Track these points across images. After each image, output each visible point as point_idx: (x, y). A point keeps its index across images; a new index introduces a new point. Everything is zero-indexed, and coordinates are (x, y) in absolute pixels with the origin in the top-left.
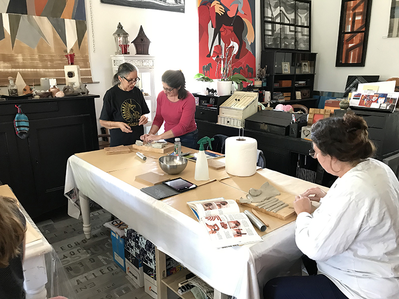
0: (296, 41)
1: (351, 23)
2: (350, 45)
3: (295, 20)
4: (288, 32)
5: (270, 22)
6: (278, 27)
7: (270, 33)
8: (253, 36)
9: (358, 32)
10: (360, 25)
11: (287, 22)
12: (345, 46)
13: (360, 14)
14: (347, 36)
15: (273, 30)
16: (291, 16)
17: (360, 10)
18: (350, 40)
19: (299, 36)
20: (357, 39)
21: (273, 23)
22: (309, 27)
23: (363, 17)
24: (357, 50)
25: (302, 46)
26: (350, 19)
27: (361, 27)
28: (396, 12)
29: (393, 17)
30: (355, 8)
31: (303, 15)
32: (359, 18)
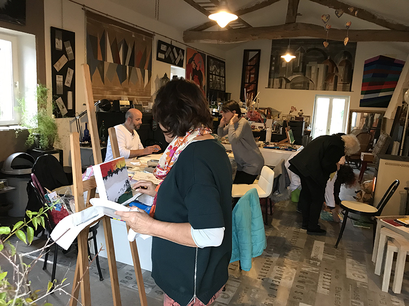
0: (220, 85)
1: (248, 78)
2: (248, 90)
3: (220, 73)
4: (218, 80)
6: (214, 76)
7: (211, 80)
8: (204, 82)
9: (252, 83)
11: (217, 74)
13: (253, 74)
14: (246, 85)
15: (212, 79)
16: (218, 71)
17: (253, 72)
18: (248, 87)
19: (221, 83)
20: (252, 87)
21: (212, 74)
22: (225, 77)
23: (255, 76)
24: (252, 93)
25: (222, 89)
26: (248, 76)
27: (254, 81)
28: (272, 75)
29: (270, 77)
30: (250, 70)
31: (222, 70)
32: (252, 76)
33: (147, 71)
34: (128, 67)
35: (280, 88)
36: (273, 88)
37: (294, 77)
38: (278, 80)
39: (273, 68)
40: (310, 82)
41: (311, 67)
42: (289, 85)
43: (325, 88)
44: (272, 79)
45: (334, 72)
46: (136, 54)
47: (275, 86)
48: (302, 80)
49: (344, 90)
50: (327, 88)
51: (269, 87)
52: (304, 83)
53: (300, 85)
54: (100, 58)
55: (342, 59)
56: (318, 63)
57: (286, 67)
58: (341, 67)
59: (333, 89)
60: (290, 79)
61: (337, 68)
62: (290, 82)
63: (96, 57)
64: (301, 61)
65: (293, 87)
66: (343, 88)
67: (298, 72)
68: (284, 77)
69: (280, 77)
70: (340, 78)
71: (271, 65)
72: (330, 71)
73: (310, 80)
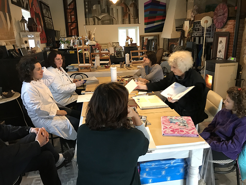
0: (51, 25)
1: (70, 18)
2: (72, 28)
4: (49, 21)
7: (46, 22)
8: (42, 23)
9: (74, 22)
10: (74, 20)
11: (48, 16)
12: (69, 28)
13: (73, 15)
14: (69, 24)
15: (46, 20)
16: (48, 14)
17: (73, 13)
18: (71, 25)
19: (51, 23)
21: (45, 17)
22: (51, 19)
23: (75, 16)
24: (75, 30)
25: (52, 28)
26: (69, 17)
28: (87, 16)
29: (86, 17)
30: (70, 13)
32: (73, 17)
33: (7, 14)
35: (95, 24)
36: (89, 25)
37: (102, 16)
38: (92, 19)
39: (87, 10)
40: (114, 19)
41: (112, 9)
42: (100, 22)
43: (123, 22)
44: (87, 19)
45: (128, 11)
47: (90, 24)
48: (108, 18)
49: (135, 23)
50: (124, 23)
51: (86, 24)
52: (110, 20)
53: (107, 22)
55: (131, 2)
56: (117, 6)
57: (96, 9)
58: (131, 8)
59: (128, 23)
60: (100, 17)
61: (129, 8)
62: (100, 20)
64: (106, 4)
65: (103, 23)
66: (134, 22)
67: (105, 12)
68: (96, 17)
69: (93, 17)
70: (132, 15)
71: (85, 8)
72: (125, 11)
73: (114, 18)
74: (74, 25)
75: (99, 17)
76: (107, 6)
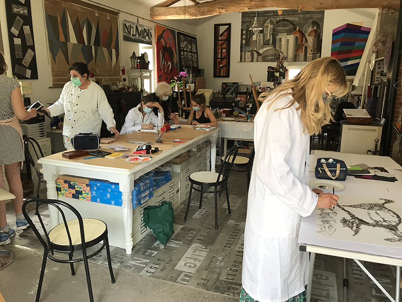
0: (193, 62)
1: (220, 53)
2: (221, 65)
3: (191, 49)
4: (189, 57)
5: (182, 50)
6: (186, 53)
7: (183, 57)
8: (176, 59)
9: (224, 58)
10: (225, 55)
11: (188, 50)
12: (218, 66)
13: (224, 49)
14: (219, 60)
15: (184, 55)
16: (190, 47)
17: (224, 46)
18: (221, 63)
19: (194, 59)
21: (184, 51)
22: (197, 53)
23: (227, 50)
24: (225, 68)
25: (195, 65)
26: (220, 51)
28: (243, 49)
29: (241, 51)
30: (222, 45)
31: (194, 47)
32: (224, 51)
33: (114, 51)
34: (93, 47)
35: (252, 61)
36: (245, 62)
37: (265, 49)
38: (249, 53)
39: (244, 42)
40: (281, 54)
41: (281, 39)
42: (260, 57)
43: (295, 59)
44: (243, 53)
45: (304, 43)
46: (101, 33)
47: (246, 60)
48: (272, 52)
50: (297, 60)
51: (241, 61)
52: (275, 55)
53: (271, 58)
54: (62, 39)
55: (310, 29)
56: (287, 35)
57: (256, 40)
58: (309, 37)
59: (303, 59)
61: (306, 38)
62: (261, 55)
63: (58, 38)
64: (271, 33)
65: (265, 60)
67: (269, 44)
68: (255, 51)
69: (252, 51)
70: (310, 48)
71: (242, 39)
72: (299, 42)
73: (281, 52)
74: (224, 62)
75: (260, 52)
76: (273, 35)
